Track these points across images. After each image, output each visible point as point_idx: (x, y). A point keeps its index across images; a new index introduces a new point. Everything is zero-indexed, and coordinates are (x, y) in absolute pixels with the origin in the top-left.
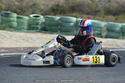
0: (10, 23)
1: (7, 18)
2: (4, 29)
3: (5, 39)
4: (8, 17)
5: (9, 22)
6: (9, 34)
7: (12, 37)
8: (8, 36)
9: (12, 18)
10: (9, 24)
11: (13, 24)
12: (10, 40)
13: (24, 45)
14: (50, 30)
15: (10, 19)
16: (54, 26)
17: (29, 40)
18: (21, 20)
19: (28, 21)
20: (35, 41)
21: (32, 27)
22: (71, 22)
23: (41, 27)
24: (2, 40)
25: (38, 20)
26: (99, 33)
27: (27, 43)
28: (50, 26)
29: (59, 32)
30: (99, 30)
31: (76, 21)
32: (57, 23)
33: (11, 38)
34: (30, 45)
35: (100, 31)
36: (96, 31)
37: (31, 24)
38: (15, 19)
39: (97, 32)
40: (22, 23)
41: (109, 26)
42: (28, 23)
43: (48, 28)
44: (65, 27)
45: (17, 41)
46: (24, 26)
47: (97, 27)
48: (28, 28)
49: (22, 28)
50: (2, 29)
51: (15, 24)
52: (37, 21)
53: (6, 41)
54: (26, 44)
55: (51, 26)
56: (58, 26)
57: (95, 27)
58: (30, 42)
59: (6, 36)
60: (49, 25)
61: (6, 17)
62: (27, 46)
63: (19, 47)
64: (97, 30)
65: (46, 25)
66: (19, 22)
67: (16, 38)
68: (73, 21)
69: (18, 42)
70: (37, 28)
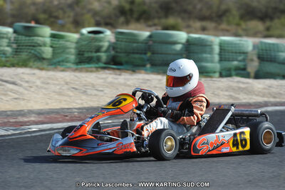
0: (35, 51)
1: (27, 38)
2: (24, 64)
3: (32, 89)
4: (30, 36)
5: (34, 46)
6: (39, 78)
7: (48, 83)
8: (38, 83)
9: (40, 38)
10: (33, 51)
11: (43, 52)
12: (44, 91)
13: (77, 101)
14: (127, 63)
15: (35, 41)
16: (137, 53)
17: (88, 91)
18: (62, 42)
19: (77, 43)
20: (102, 91)
21: (86, 58)
22: (175, 43)
23: (108, 56)
24: (26, 92)
25: (100, 40)
26: (242, 67)
27: (84, 97)
28: (128, 53)
29: (148, 66)
30: (240, 58)
31: (188, 41)
32: (143, 45)
33: (46, 86)
34: (91, 101)
35: (244, 60)
36: (233, 61)
37: (84, 51)
38: (48, 40)
39: (235, 63)
40: (64, 49)
41: (262, 50)
42: (76, 48)
43: (123, 57)
44: (161, 54)
45: (60, 94)
46: (68, 56)
47: (236, 53)
48: (77, 61)
49: (63, 61)
50: (20, 64)
51: (47, 52)
52: (97, 44)
53: (35, 95)
54: (82, 100)
55: (130, 53)
56: (145, 54)
57: (232, 52)
58: (91, 95)
59: (34, 83)
60: (125, 52)
61: (26, 36)
62: (86, 105)
63: (67, 107)
64: (237, 60)
65: (119, 50)
66: (57, 46)
67: (58, 87)
68: (179, 41)
69: (63, 95)
70: (98, 59)
